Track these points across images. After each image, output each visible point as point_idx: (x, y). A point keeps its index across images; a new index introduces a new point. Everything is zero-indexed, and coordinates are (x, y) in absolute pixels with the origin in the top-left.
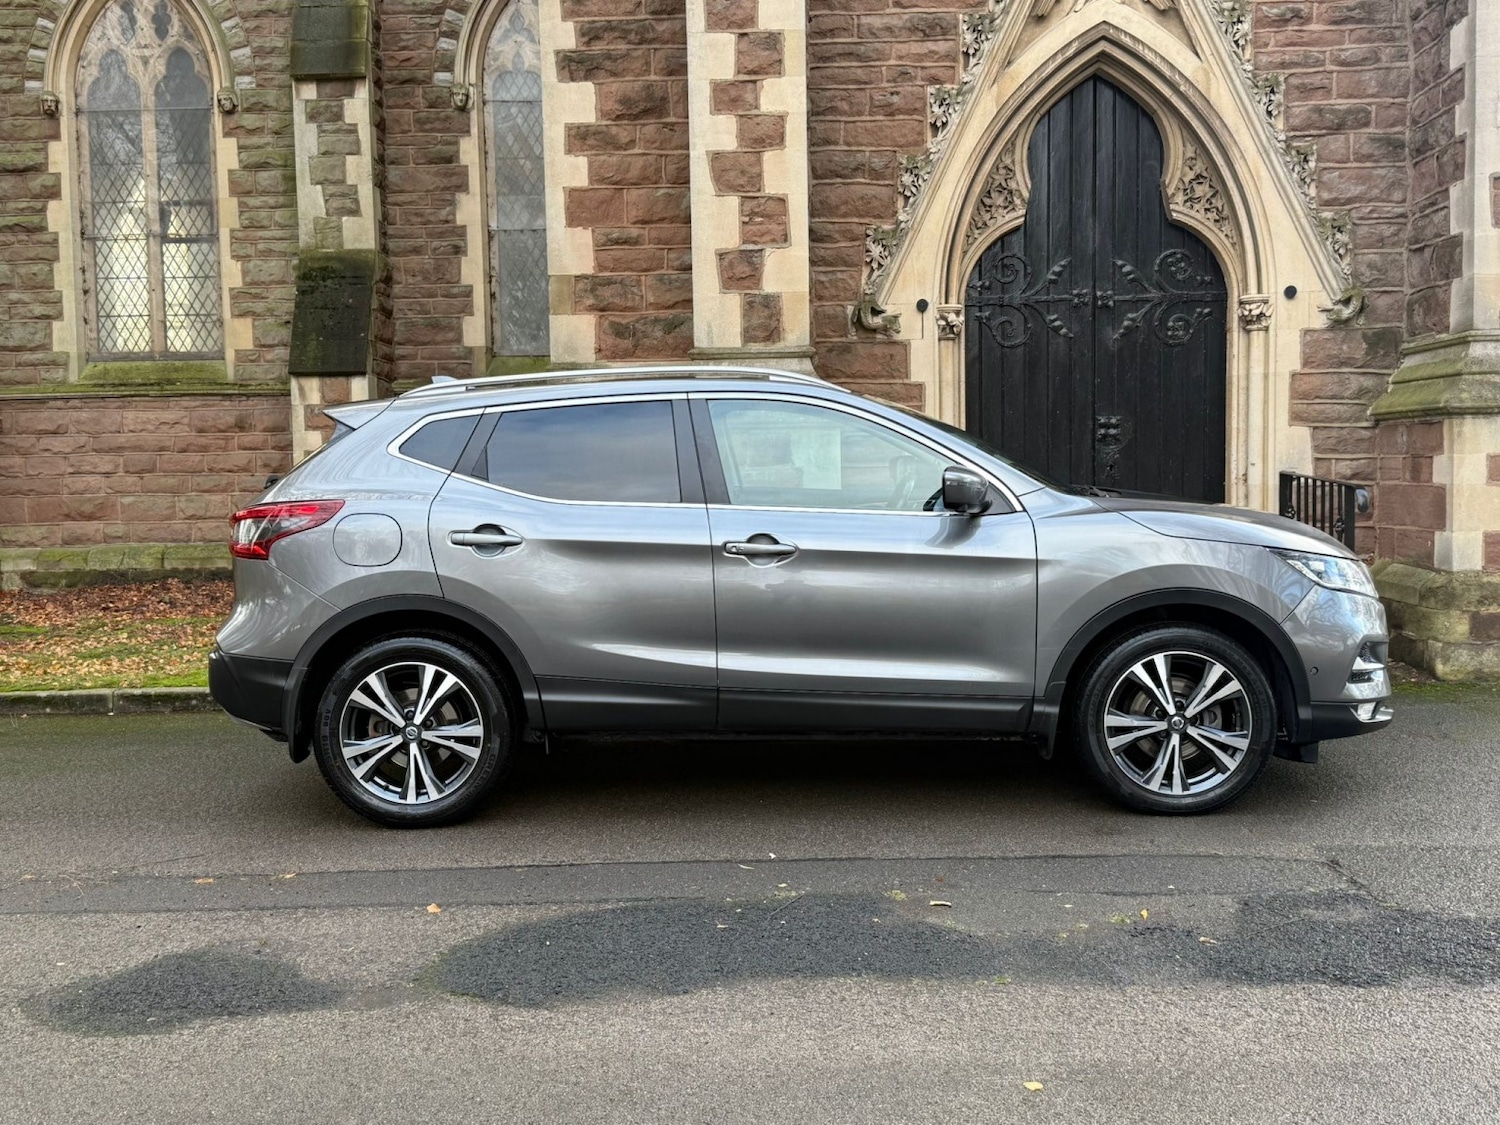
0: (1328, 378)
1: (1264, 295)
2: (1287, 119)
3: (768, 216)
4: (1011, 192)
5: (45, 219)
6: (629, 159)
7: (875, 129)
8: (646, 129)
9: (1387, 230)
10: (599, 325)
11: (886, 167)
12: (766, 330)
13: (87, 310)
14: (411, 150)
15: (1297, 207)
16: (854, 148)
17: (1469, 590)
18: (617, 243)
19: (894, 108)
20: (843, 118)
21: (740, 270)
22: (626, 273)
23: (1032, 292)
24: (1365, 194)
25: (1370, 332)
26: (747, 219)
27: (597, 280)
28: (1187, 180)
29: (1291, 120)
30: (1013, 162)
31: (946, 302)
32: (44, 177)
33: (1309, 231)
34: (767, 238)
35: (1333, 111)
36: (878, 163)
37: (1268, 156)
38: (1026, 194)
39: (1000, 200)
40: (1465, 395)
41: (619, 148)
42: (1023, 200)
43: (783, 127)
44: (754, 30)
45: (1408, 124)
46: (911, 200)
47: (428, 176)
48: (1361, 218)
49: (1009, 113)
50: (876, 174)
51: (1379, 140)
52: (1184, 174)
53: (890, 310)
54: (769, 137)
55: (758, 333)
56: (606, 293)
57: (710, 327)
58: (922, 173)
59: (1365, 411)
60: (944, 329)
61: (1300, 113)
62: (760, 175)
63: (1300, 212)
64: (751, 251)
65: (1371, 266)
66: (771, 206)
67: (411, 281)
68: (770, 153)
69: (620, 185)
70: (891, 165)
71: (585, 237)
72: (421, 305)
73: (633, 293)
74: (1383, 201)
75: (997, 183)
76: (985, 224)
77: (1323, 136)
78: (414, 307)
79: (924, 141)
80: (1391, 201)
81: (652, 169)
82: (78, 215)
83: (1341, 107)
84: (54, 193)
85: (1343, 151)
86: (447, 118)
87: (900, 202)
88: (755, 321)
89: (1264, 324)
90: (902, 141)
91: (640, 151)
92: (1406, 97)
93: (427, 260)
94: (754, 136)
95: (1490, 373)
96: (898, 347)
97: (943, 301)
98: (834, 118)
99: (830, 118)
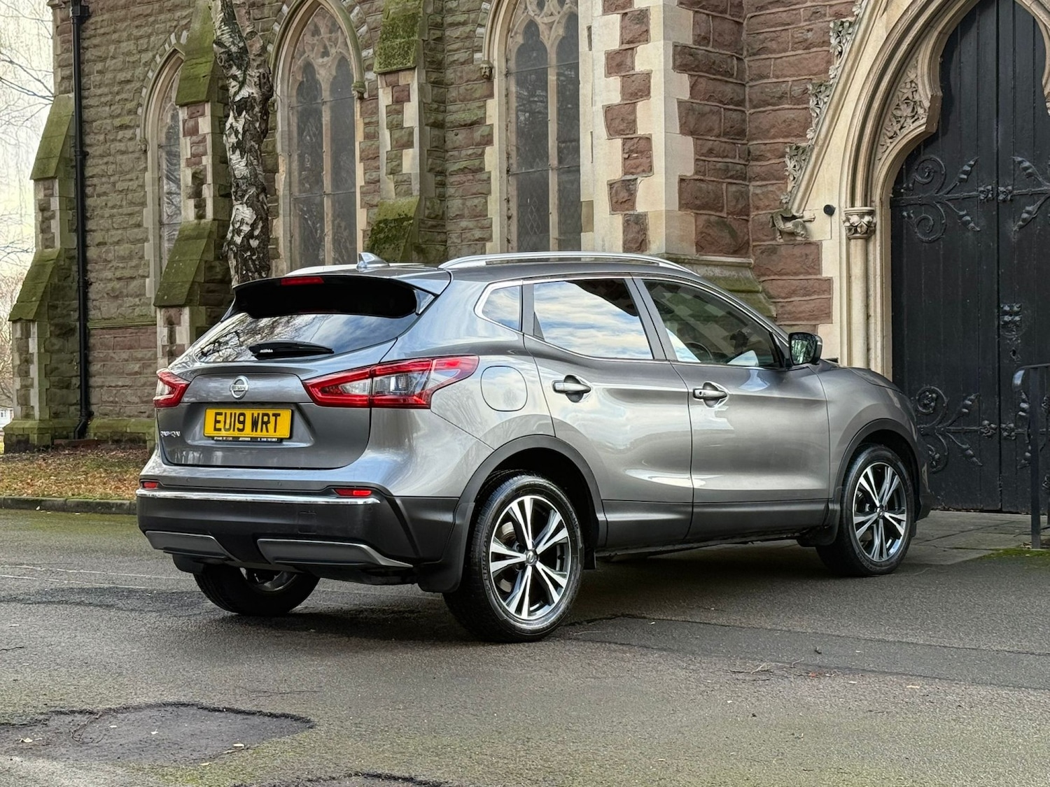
3: (642, 152)
4: (915, 103)
7: (796, 62)
11: (801, 93)
12: (636, 242)
16: (780, 80)
19: (809, 42)
20: (773, 56)
21: (623, 195)
23: (946, 191)
26: (626, 156)
30: (917, 76)
31: (853, 205)
34: (640, 169)
36: (797, 90)
38: (927, 106)
39: (907, 111)
42: (925, 110)
43: (649, 82)
44: (631, 10)
46: (817, 120)
49: (898, 36)
50: (795, 100)
53: (803, 216)
54: (640, 90)
55: (632, 245)
60: (850, 230)
62: (635, 121)
64: (629, 180)
66: (642, 144)
68: (641, 103)
70: (807, 91)
75: (905, 97)
76: (895, 133)
79: (829, 69)
87: (814, 122)
88: (631, 236)
90: (816, 69)
94: (631, 91)
96: (813, 247)
97: (849, 204)
98: (767, 57)
99: (764, 56)
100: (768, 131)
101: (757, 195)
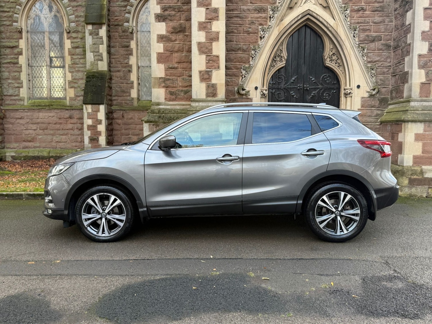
0: (368, 111)
1: (351, 87)
2: (359, 38)
3: (214, 61)
4: (281, 57)
5: (18, 60)
6: (175, 45)
7: (244, 38)
8: (180, 36)
9: (386, 70)
10: (166, 91)
11: (247, 49)
12: (213, 94)
13: (29, 85)
14: (117, 44)
15: (361, 63)
16: (238, 43)
17: (408, 171)
18: (171, 68)
19: (250, 32)
20: (235, 35)
21: (206, 76)
22: (174, 77)
23: (287, 85)
24: (380, 60)
25: (380, 98)
26: (208, 62)
27: (165, 79)
28: (330, 55)
29: (360, 39)
30: (282, 48)
32: (18, 49)
33: (364, 70)
34: (213, 67)
35: (371, 36)
36: (245, 47)
37: (353, 48)
38: (286, 58)
39: (278, 59)
40: (409, 116)
41: (172, 41)
43: (218, 35)
44: (211, 7)
45: (392, 40)
46: (254, 58)
47: (122, 51)
48: (378, 67)
49: (282, 34)
50: (244, 51)
51: (384, 45)
52: (330, 53)
53: (247, 89)
54: (214, 38)
55: (210, 95)
56: (168, 83)
57: (196, 92)
58: (257, 51)
59: (378, 120)
60: (262, 95)
61: (363, 37)
62: (212, 49)
63: (362, 65)
64: (209, 71)
65: (381, 80)
66: (215, 58)
67: (117, 79)
68: (215, 43)
69: (172, 52)
70: (249, 48)
71: (162, 66)
72: (120, 86)
73: (175, 83)
74: (385, 62)
75: (278, 54)
76: (274, 66)
77: (369, 43)
78: (118, 86)
79: (258, 42)
80: (387, 62)
81: (181, 48)
82: (27, 60)
83: (374, 35)
84: (21, 53)
85: (374, 47)
86: (127, 35)
87: (251, 59)
88: (210, 91)
89: (351, 95)
90: (252, 41)
91: (178, 43)
92: (392, 33)
93: (121, 74)
94: (210, 38)
95: (416, 110)
96: (249, 100)
97: (262, 87)
98: (233, 35)
99: (232, 34)
100: (233, 60)
101: (228, 81)
